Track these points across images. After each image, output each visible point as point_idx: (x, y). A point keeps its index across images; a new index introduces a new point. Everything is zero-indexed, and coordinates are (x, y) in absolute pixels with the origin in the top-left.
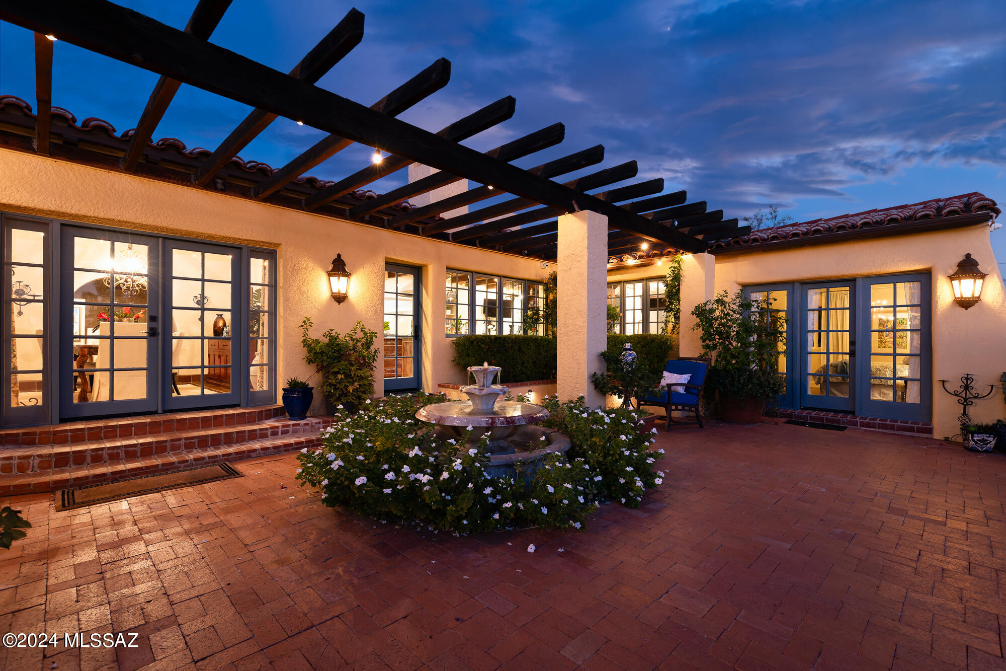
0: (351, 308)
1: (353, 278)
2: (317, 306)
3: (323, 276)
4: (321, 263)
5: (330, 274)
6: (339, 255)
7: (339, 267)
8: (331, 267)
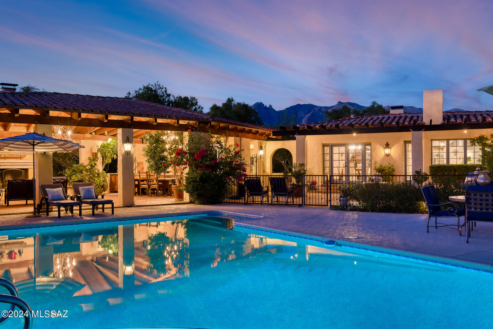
0: (392, 157)
1: (392, 148)
2: (381, 157)
3: (382, 149)
4: (382, 145)
5: (384, 148)
6: (387, 143)
7: (387, 146)
8: (385, 146)
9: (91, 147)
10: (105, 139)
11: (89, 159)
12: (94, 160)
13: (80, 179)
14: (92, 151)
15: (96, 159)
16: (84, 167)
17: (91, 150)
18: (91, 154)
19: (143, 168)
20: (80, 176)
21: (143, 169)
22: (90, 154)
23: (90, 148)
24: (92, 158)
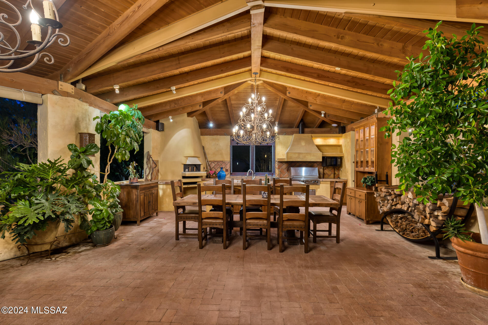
9: (78, 119)
10: (106, 107)
11: (71, 147)
12: (84, 152)
13: (48, 213)
14: (80, 129)
15: (91, 149)
16: (60, 171)
17: (77, 125)
18: (76, 138)
19: (158, 170)
20: (47, 204)
21: (158, 172)
22: (74, 137)
23: (74, 120)
24: (78, 145)
